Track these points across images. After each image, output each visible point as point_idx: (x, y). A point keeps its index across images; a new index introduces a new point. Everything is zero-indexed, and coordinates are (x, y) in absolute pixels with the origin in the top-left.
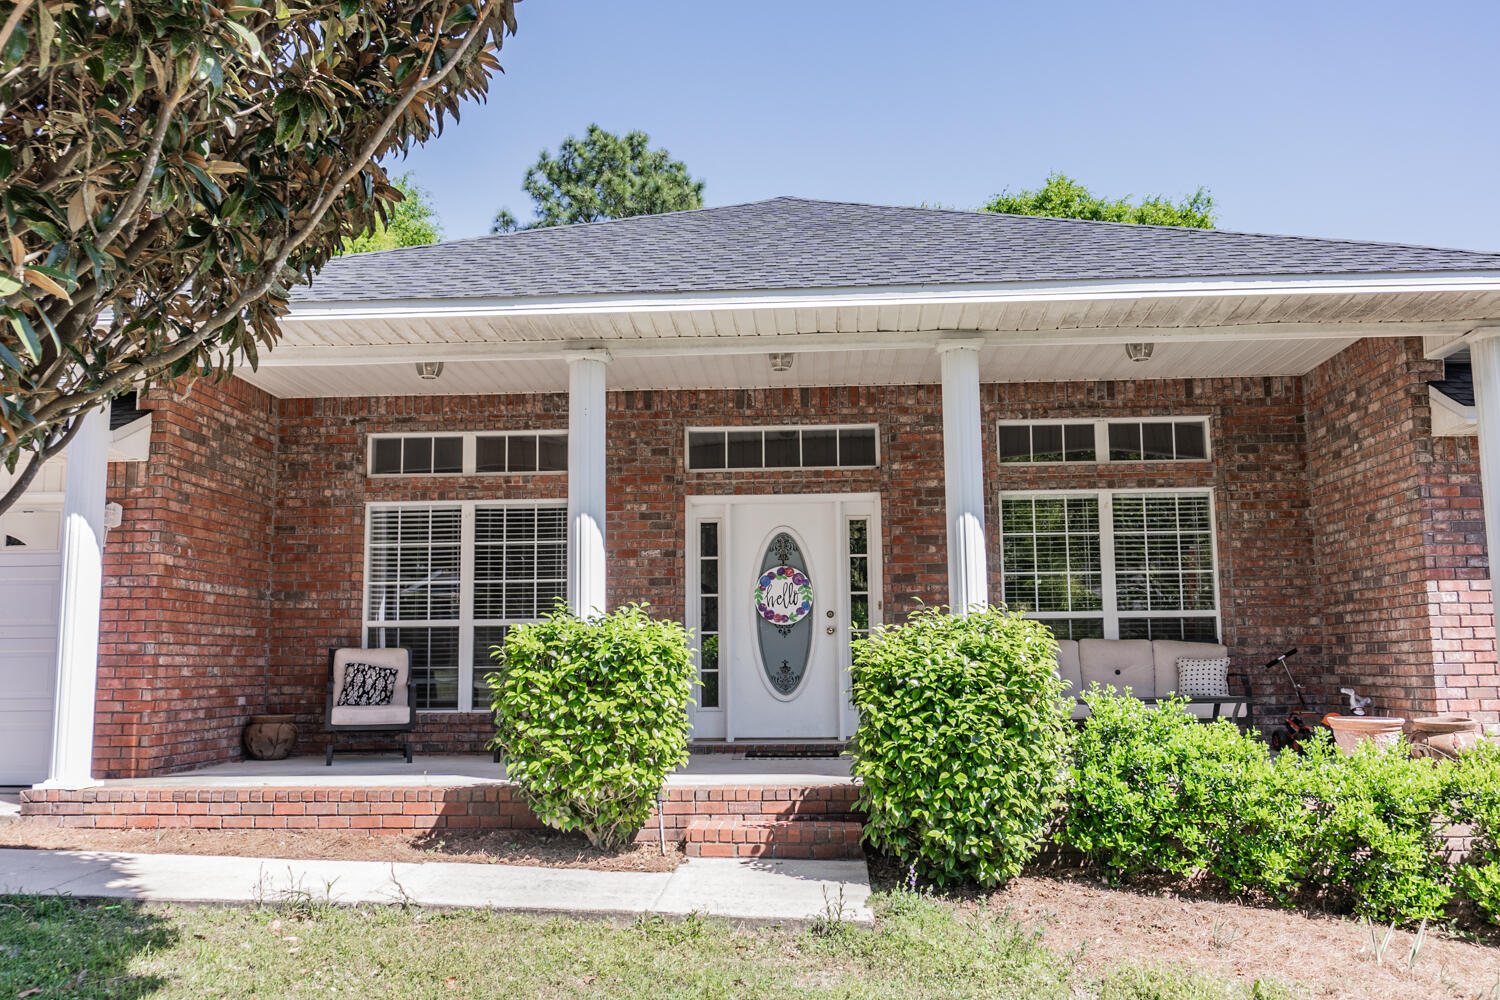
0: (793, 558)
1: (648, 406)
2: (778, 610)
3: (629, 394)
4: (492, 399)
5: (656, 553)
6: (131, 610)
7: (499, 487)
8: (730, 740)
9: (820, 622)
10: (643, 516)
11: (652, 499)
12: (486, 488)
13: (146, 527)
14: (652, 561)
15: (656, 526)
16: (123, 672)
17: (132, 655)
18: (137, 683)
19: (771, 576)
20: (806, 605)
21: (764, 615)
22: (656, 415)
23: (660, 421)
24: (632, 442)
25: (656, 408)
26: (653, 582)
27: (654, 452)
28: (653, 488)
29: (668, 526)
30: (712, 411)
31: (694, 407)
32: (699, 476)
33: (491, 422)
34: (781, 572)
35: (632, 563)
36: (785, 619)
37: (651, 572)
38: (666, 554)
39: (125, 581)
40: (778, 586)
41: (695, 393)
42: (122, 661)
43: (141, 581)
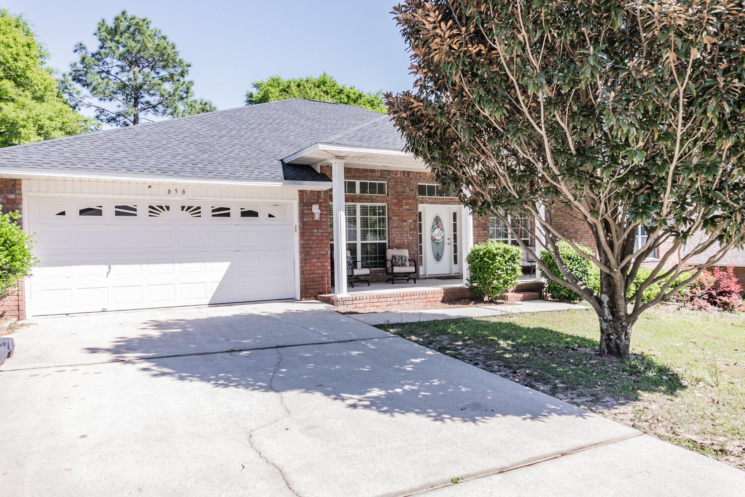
0: (439, 223)
1: (408, 176)
2: (437, 238)
3: (403, 172)
4: (366, 170)
5: (411, 221)
6: (322, 240)
7: (369, 199)
8: (427, 276)
9: (446, 242)
10: (408, 210)
11: (410, 204)
12: (365, 199)
13: (325, 213)
14: (410, 223)
15: (411, 213)
16: (322, 260)
17: (324, 255)
18: (325, 264)
19: (435, 228)
20: (443, 237)
21: (433, 240)
22: (411, 179)
23: (411, 181)
24: (405, 187)
25: (411, 177)
26: (411, 230)
27: (410, 190)
28: (410, 201)
29: (414, 213)
30: (425, 179)
31: (420, 177)
32: (422, 198)
33: (366, 178)
34: (438, 227)
35: (405, 224)
36: (438, 240)
37: (410, 227)
38: (414, 221)
39: (320, 231)
40: (437, 231)
41: (421, 173)
42: (321, 257)
43: (325, 231)
